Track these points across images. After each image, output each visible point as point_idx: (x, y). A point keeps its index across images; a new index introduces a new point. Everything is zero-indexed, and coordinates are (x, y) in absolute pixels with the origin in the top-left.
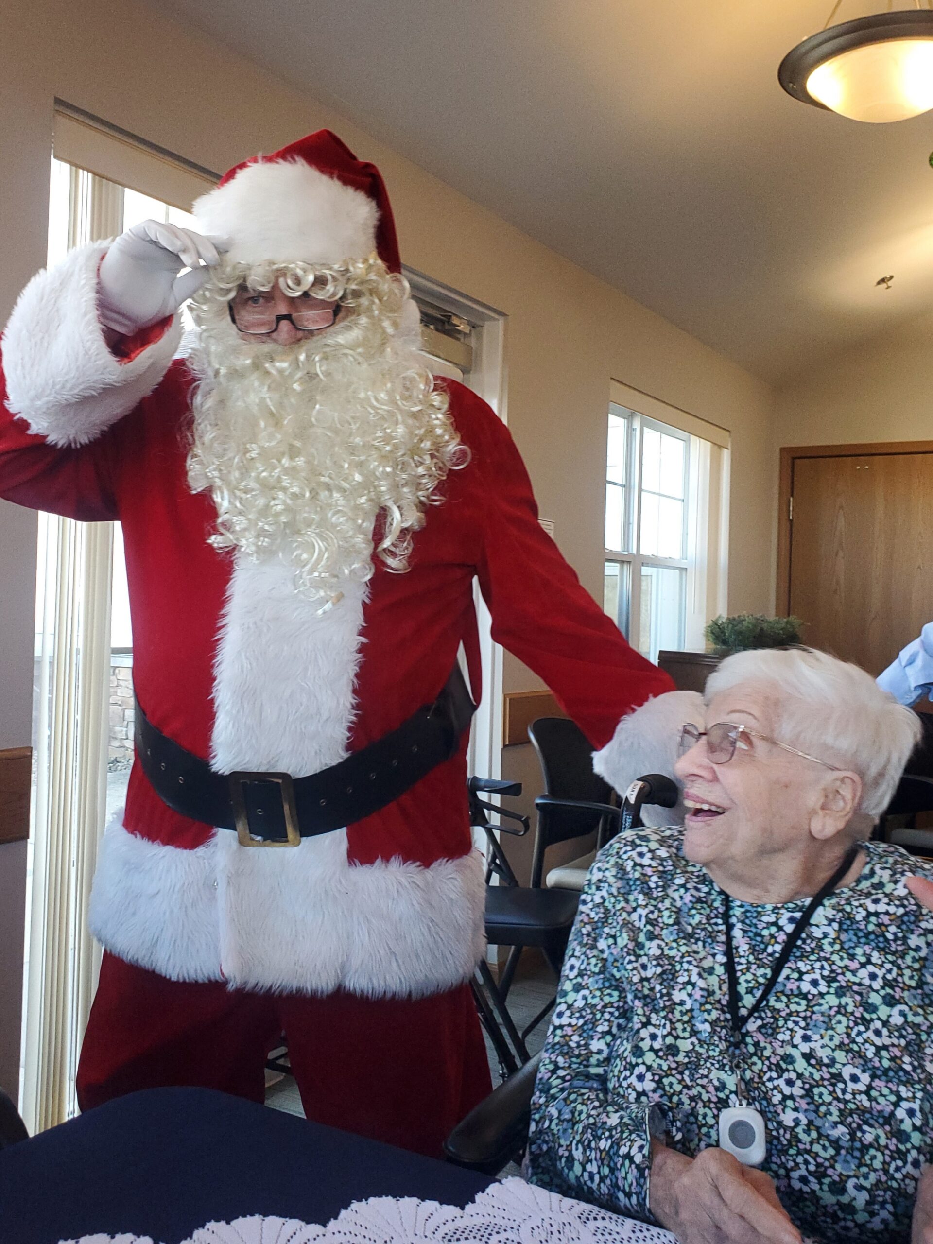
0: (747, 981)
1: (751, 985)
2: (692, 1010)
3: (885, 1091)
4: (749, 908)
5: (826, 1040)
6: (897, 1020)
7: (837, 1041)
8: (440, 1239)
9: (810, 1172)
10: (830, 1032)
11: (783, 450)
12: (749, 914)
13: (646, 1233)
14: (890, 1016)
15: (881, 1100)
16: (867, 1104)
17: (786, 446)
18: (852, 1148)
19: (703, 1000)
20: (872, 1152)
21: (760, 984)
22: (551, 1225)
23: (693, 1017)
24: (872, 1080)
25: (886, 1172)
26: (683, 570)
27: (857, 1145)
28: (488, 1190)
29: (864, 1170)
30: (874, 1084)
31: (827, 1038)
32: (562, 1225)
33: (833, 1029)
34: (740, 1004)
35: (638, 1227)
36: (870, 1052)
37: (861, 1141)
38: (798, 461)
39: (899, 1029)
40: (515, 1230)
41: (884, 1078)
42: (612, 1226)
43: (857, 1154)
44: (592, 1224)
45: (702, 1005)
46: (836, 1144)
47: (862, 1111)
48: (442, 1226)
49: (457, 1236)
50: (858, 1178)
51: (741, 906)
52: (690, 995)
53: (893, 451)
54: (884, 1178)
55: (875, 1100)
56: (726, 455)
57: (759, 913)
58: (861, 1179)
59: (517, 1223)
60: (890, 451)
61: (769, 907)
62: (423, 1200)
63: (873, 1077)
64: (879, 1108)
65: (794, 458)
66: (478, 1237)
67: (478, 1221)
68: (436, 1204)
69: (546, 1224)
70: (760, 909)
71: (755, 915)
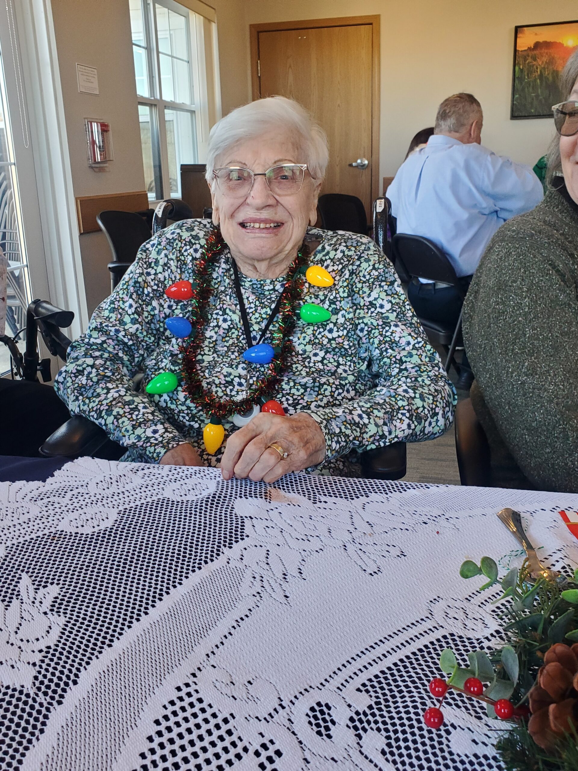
0: (256, 318)
1: (258, 320)
2: (216, 340)
3: (331, 360)
4: (256, 282)
5: (301, 340)
6: (341, 320)
7: (307, 340)
8: (28, 501)
9: (289, 405)
10: (304, 335)
11: (252, 26)
12: (255, 286)
13: (179, 470)
14: (337, 319)
15: (329, 365)
16: (322, 367)
17: (252, 23)
18: (314, 387)
19: (225, 335)
20: (325, 386)
21: (263, 319)
22: (111, 478)
23: (216, 344)
24: (326, 354)
25: (332, 396)
26: (193, 112)
27: (317, 384)
28: (63, 468)
29: (320, 397)
30: (326, 357)
31: (302, 339)
32: (119, 477)
33: (305, 332)
34: (251, 329)
35: (173, 468)
36: (325, 341)
37: (319, 382)
38: (261, 34)
39: (343, 325)
40: (84, 487)
41: (332, 353)
42: (156, 471)
43: (317, 389)
44: (141, 473)
45: (223, 338)
46: (305, 387)
47: (319, 371)
48: (29, 494)
49: (41, 497)
50: (317, 401)
51: (251, 281)
52: (216, 333)
53: (320, 25)
54: (331, 400)
55: (326, 365)
56: (214, 27)
57: (262, 285)
58: (319, 402)
59: (86, 482)
60: (317, 26)
61: (268, 281)
62: (14, 482)
63: (326, 353)
64: (328, 368)
65: (258, 32)
66: (57, 495)
67: (56, 486)
68: (24, 482)
69: (107, 479)
70: (262, 282)
71: (259, 286)
